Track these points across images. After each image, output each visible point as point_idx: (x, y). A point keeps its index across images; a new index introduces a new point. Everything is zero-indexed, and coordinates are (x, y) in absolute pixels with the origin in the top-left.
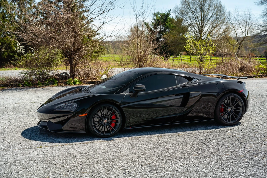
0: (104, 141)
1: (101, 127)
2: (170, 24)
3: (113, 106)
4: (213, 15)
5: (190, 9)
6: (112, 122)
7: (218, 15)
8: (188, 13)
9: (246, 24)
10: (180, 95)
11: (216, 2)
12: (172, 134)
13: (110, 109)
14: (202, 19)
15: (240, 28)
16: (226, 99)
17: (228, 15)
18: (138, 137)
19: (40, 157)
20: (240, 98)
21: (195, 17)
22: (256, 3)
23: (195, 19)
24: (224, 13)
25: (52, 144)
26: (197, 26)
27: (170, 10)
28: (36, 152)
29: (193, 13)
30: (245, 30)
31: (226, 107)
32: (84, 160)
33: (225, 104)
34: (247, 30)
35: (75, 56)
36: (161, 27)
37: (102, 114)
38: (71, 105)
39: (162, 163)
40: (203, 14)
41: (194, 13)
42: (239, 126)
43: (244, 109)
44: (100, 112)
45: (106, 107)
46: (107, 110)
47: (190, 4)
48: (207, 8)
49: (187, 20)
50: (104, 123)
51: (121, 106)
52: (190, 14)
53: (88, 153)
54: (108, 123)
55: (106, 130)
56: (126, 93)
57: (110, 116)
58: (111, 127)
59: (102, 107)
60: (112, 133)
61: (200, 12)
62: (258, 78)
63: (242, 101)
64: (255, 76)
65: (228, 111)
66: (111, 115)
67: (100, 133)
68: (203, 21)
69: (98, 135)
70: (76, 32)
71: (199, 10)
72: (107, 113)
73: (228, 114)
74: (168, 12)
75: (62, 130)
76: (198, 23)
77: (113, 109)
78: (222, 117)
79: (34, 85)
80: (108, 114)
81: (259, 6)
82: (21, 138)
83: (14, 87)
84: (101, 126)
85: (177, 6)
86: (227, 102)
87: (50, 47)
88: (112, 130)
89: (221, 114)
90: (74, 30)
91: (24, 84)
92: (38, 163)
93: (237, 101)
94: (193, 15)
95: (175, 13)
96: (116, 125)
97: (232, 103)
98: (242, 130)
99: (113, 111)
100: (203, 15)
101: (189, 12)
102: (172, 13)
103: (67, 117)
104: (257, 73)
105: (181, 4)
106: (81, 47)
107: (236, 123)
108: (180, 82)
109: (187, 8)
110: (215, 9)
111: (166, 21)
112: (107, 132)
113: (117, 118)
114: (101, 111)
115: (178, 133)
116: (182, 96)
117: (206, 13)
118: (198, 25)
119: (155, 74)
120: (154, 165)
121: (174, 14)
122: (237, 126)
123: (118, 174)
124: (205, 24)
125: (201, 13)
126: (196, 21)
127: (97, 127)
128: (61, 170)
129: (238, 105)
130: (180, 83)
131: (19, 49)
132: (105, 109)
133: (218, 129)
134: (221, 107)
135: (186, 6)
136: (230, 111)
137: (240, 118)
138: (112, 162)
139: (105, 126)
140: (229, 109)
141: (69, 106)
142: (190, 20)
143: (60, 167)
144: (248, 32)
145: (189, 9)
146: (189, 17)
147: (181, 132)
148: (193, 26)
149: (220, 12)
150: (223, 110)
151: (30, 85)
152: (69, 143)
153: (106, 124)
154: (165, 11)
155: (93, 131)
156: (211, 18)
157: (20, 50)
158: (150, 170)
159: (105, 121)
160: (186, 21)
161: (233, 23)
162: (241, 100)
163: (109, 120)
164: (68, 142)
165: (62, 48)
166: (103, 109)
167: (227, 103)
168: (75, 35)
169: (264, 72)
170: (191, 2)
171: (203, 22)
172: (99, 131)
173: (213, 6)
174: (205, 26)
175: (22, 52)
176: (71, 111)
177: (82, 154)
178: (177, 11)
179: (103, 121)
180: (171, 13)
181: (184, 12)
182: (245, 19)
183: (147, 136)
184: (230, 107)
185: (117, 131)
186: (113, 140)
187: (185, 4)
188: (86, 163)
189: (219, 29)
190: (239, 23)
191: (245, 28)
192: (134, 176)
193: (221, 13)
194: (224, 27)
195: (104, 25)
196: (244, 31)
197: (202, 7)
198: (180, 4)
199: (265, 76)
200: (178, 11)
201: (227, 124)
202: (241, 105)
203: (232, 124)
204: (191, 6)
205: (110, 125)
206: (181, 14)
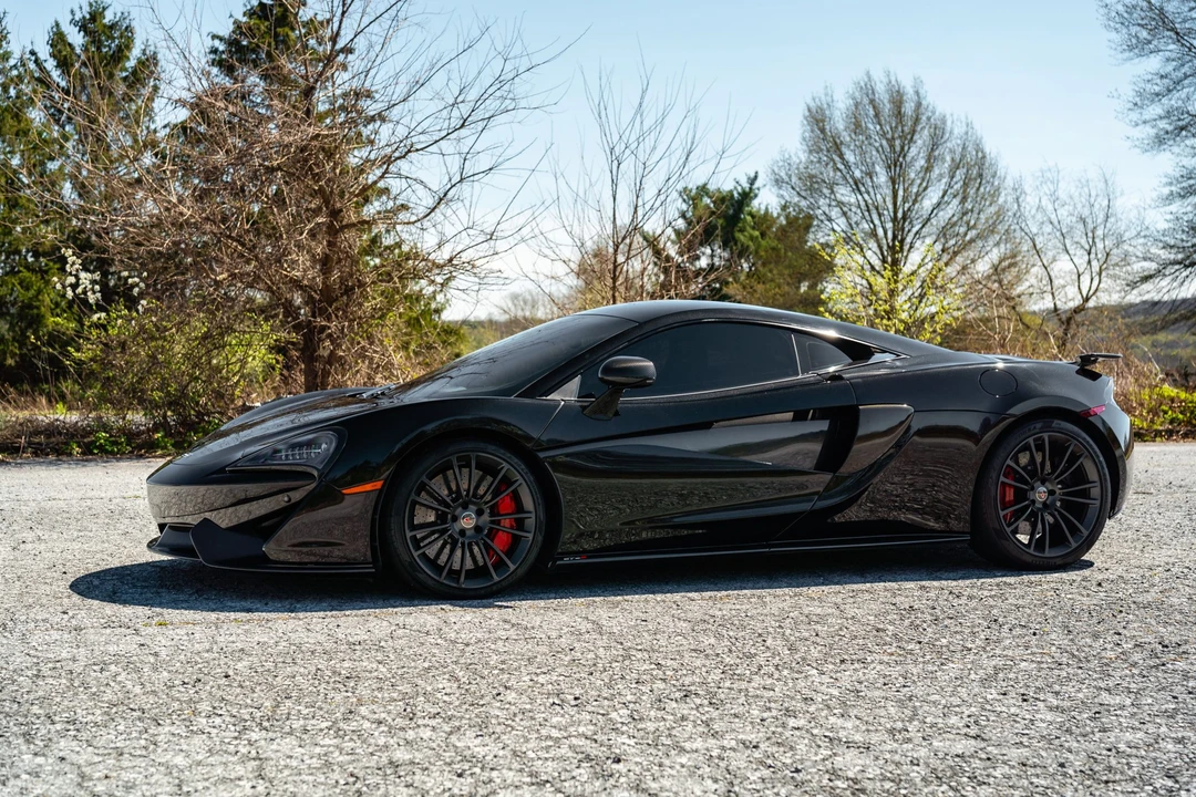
0: (458, 608)
1: (447, 550)
2: (752, 238)
3: (502, 451)
4: (946, 198)
5: (845, 171)
6: (499, 524)
7: (969, 200)
8: (836, 188)
9: (1090, 235)
10: (813, 419)
11: (959, 142)
12: (779, 591)
13: (488, 469)
14: (895, 212)
15: (1068, 252)
16: (1026, 448)
17: (1010, 199)
18: (619, 598)
19: (156, 654)
20: (1088, 442)
21: (867, 206)
22: (1137, 143)
23: (866, 214)
24: (996, 193)
25: (213, 616)
26: (875, 245)
27: (752, 175)
28: (139, 638)
29: (857, 186)
30: (1089, 262)
31: (1026, 483)
32: (365, 664)
33: (1024, 468)
34: (1095, 264)
35: (329, 319)
36: (713, 251)
37: (449, 489)
38: (309, 444)
39: (736, 677)
40: (901, 193)
41: (863, 189)
42: (1086, 572)
43: (1110, 495)
44: (442, 482)
45: (473, 455)
46: (477, 474)
47: (844, 149)
48: (922, 167)
49: (830, 220)
50: (463, 532)
51: (541, 455)
52: (845, 193)
53: (383, 644)
54: (478, 529)
55: (469, 564)
56: (567, 394)
57: (489, 498)
58: (492, 553)
59: (451, 455)
60: (496, 579)
61: (890, 184)
62: (1154, 441)
63: (1098, 457)
64: (1142, 434)
65: (1033, 502)
66: (496, 494)
67: (440, 576)
68: (900, 223)
69: (430, 582)
70: (335, 214)
71: (882, 177)
72: (477, 487)
73: (1034, 514)
74: (746, 186)
75: (264, 559)
76: (880, 232)
77: (504, 464)
78: (1009, 525)
79: (139, 447)
80: (481, 491)
81: (1148, 154)
82: (69, 597)
83: (48, 454)
84: (448, 546)
85: (787, 156)
86: (1032, 458)
87: (216, 275)
88: (500, 565)
89: (1002, 513)
90: (327, 202)
91: (93, 442)
92: (145, 670)
93: (1074, 458)
94: (860, 197)
95: (780, 188)
96: (516, 540)
97: (1054, 468)
98: (1100, 585)
99: (504, 476)
100: (900, 199)
101: (837, 184)
102: (762, 190)
103: (286, 499)
104: (1152, 421)
105: (805, 148)
106: (359, 281)
107: (1070, 560)
108: (814, 361)
109: (831, 164)
110: (958, 172)
111: (735, 225)
112: (471, 574)
113: (520, 508)
114: (450, 473)
115: (805, 589)
116: (823, 426)
117: (915, 190)
118: (878, 241)
119: (699, 322)
120: (698, 680)
121: (775, 189)
122: (1077, 572)
123: (528, 707)
124: (909, 240)
125: (894, 188)
126: (872, 222)
127: (425, 546)
128: (254, 692)
129: (1080, 477)
130: (815, 367)
131: (74, 287)
132: (468, 465)
133: (989, 580)
134: (1002, 479)
135: (825, 158)
136: (1044, 504)
137: (1088, 537)
138: (496, 672)
139: (463, 544)
140: (1040, 494)
141: (300, 445)
142: (845, 221)
143: (248, 683)
144: (1100, 274)
145: (840, 171)
146: (840, 204)
147: (816, 585)
148: (858, 245)
149: (977, 185)
150: (1012, 498)
151: (119, 450)
152: (293, 615)
153: (468, 533)
154: (734, 183)
155: (410, 563)
156: (935, 211)
157: (79, 290)
158: (678, 695)
159: (468, 521)
160: (827, 223)
161: (1034, 230)
162: (1095, 453)
163: (486, 517)
164: (292, 611)
165: (273, 283)
166: (455, 463)
167: (1029, 464)
168: (330, 227)
169: (1181, 416)
170: (848, 139)
171: (903, 229)
172: (439, 569)
173: (948, 158)
174: (911, 247)
175: (85, 302)
176: (309, 470)
177: (357, 647)
178: (786, 178)
179: (455, 519)
180: (758, 189)
181: (817, 182)
182: (1086, 212)
183: (659, 597)
184: (1043, 483)
185: (521, 572)
186: (501, 607)
187: (822, 150)
188: (376, 674)
189: (973, 261)
190: (1058, 234)
191: (1089, 254)
192: (602, 712)
193: (982, 189)
194: (995, 255)
195: (465, 185)
196: (1085, 265)
197: (896, 165)
198: (799, 146)
199: (1185, 436)
200: (790, 177)
201: (1028, 559)
202: (1092, 474)
203: (1054, 561)
204: (850, 157)
205: (489, 541)
206: (803, 193)
